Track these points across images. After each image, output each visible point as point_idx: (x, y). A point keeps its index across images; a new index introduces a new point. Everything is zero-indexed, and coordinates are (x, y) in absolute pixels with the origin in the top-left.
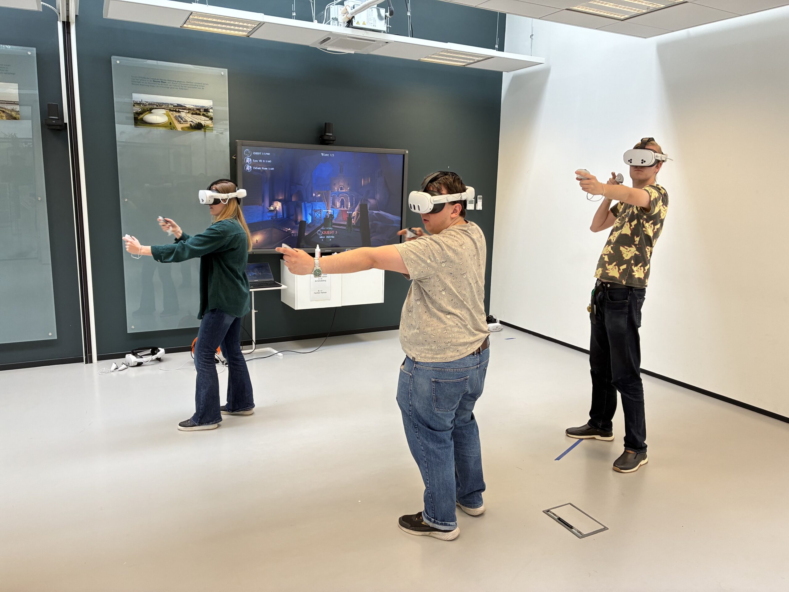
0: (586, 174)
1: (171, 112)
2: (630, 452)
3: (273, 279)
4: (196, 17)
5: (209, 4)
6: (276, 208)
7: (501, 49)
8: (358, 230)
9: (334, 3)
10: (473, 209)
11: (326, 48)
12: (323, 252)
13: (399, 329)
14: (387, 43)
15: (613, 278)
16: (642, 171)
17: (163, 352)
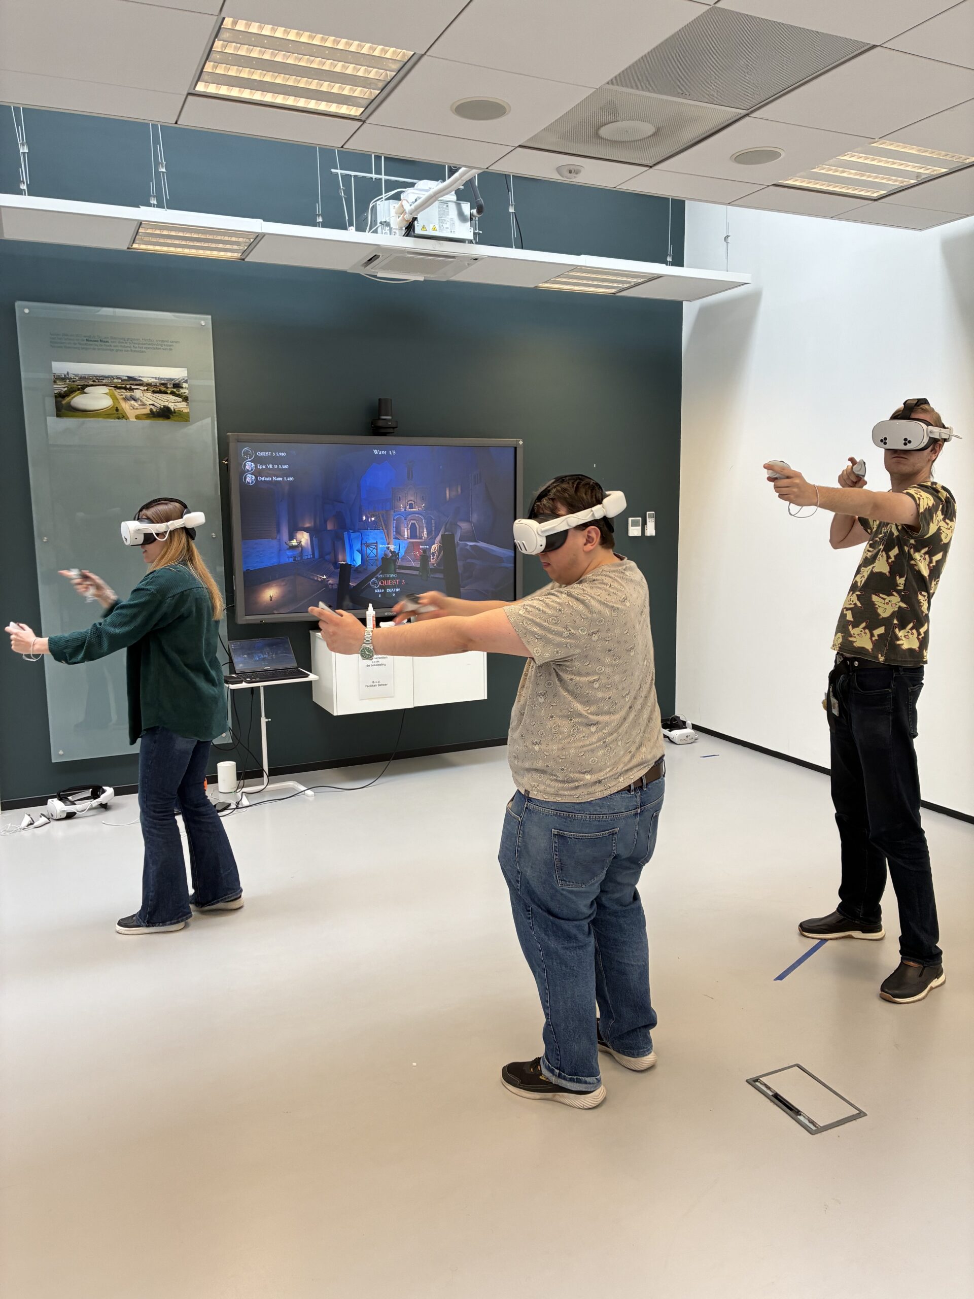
0: (783, 469)
1: (118, 390)
2: (912, 964)
3: (295, 665)
4: (149, 231)
5: (169, 208)
6: (300, 542)
7: (678, 261)
8: (440, 577)
9: (382, 198)
10: (640, 534)
11: (376, 274)
12: (380, 615)
13: (507, 744)
14: (476, 259)
15: (862, 650)
16: (907, 459)
17: (112, 794)
